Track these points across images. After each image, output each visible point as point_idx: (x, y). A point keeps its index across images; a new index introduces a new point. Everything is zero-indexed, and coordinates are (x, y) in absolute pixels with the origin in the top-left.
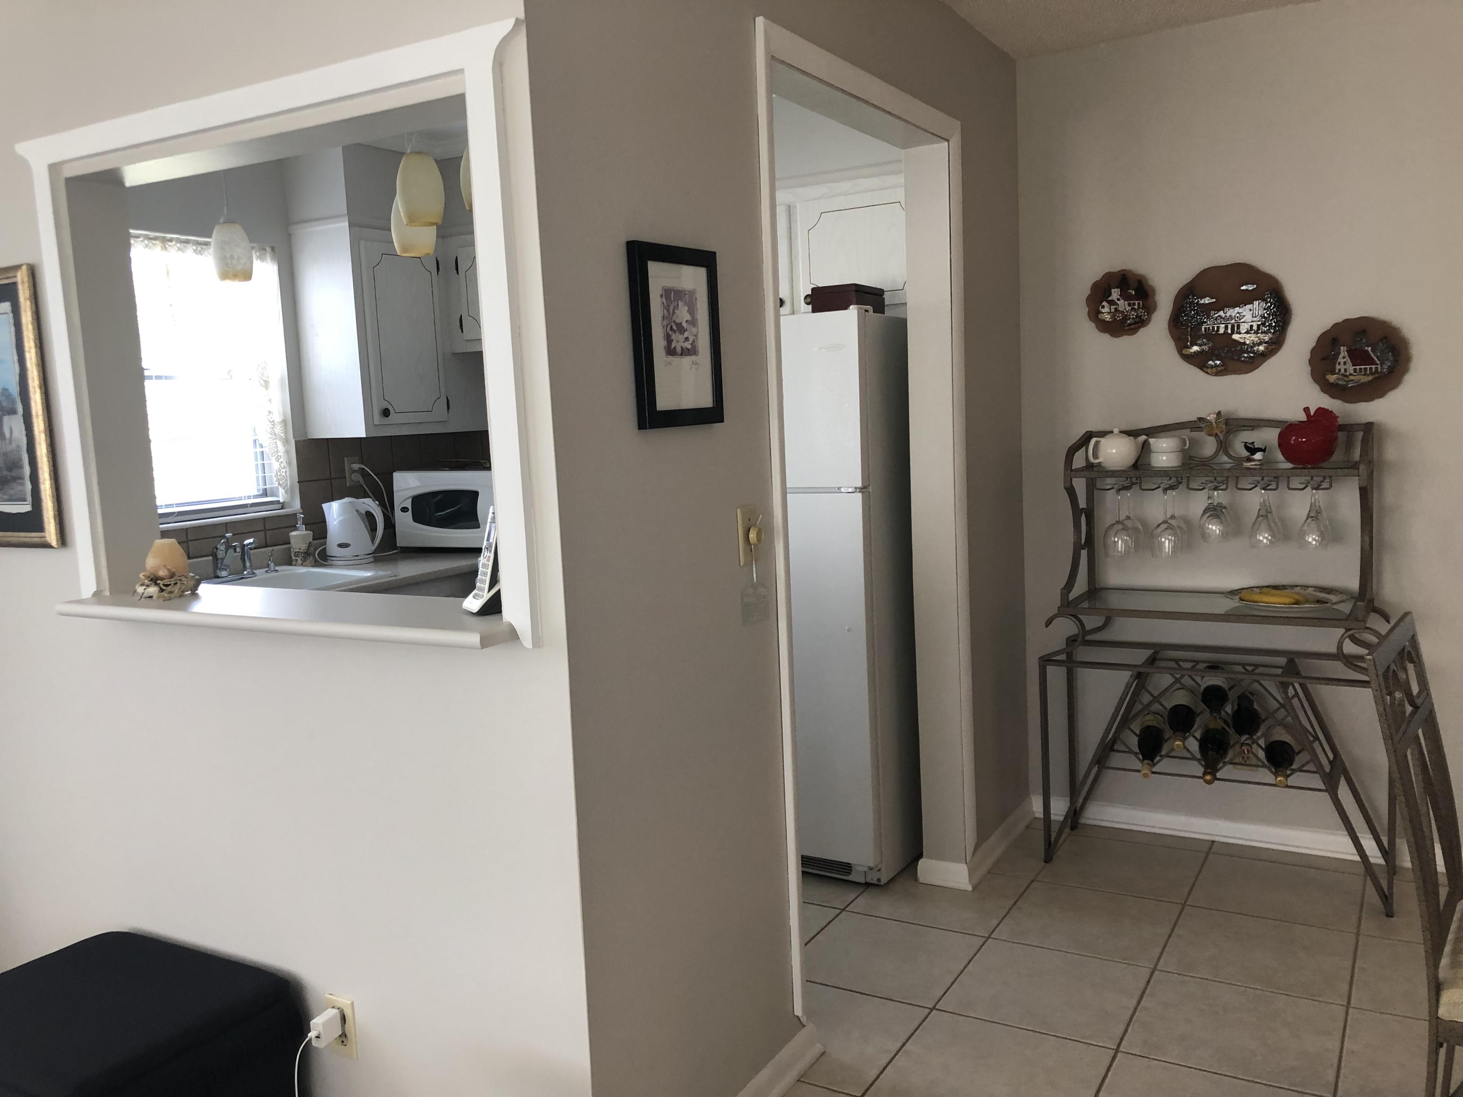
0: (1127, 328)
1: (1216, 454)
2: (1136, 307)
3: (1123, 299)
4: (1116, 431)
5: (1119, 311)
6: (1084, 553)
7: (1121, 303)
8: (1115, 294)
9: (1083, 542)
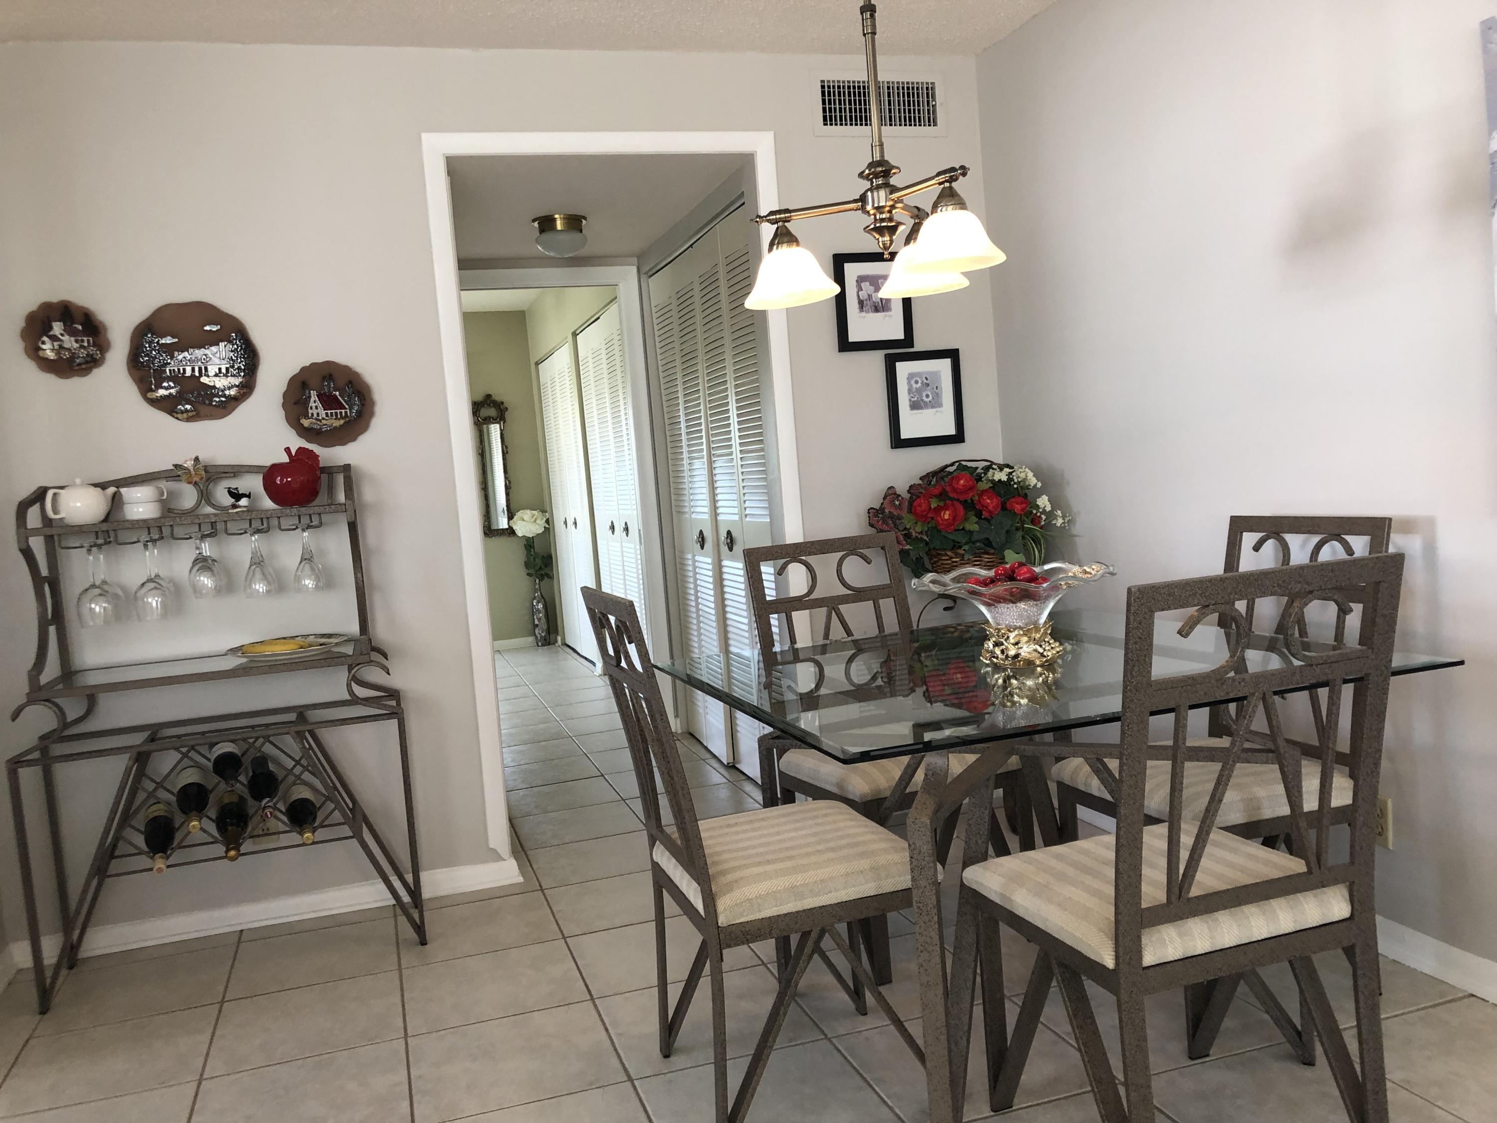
0: (77, 368)
1: (198, 505)
2: (86, 344)
3: (69, 335)
4: (78, 481)
5: (64, 348)
6: (52, 629)
7: (66, 338)
8: (57, 328)
9: (50, 616)
